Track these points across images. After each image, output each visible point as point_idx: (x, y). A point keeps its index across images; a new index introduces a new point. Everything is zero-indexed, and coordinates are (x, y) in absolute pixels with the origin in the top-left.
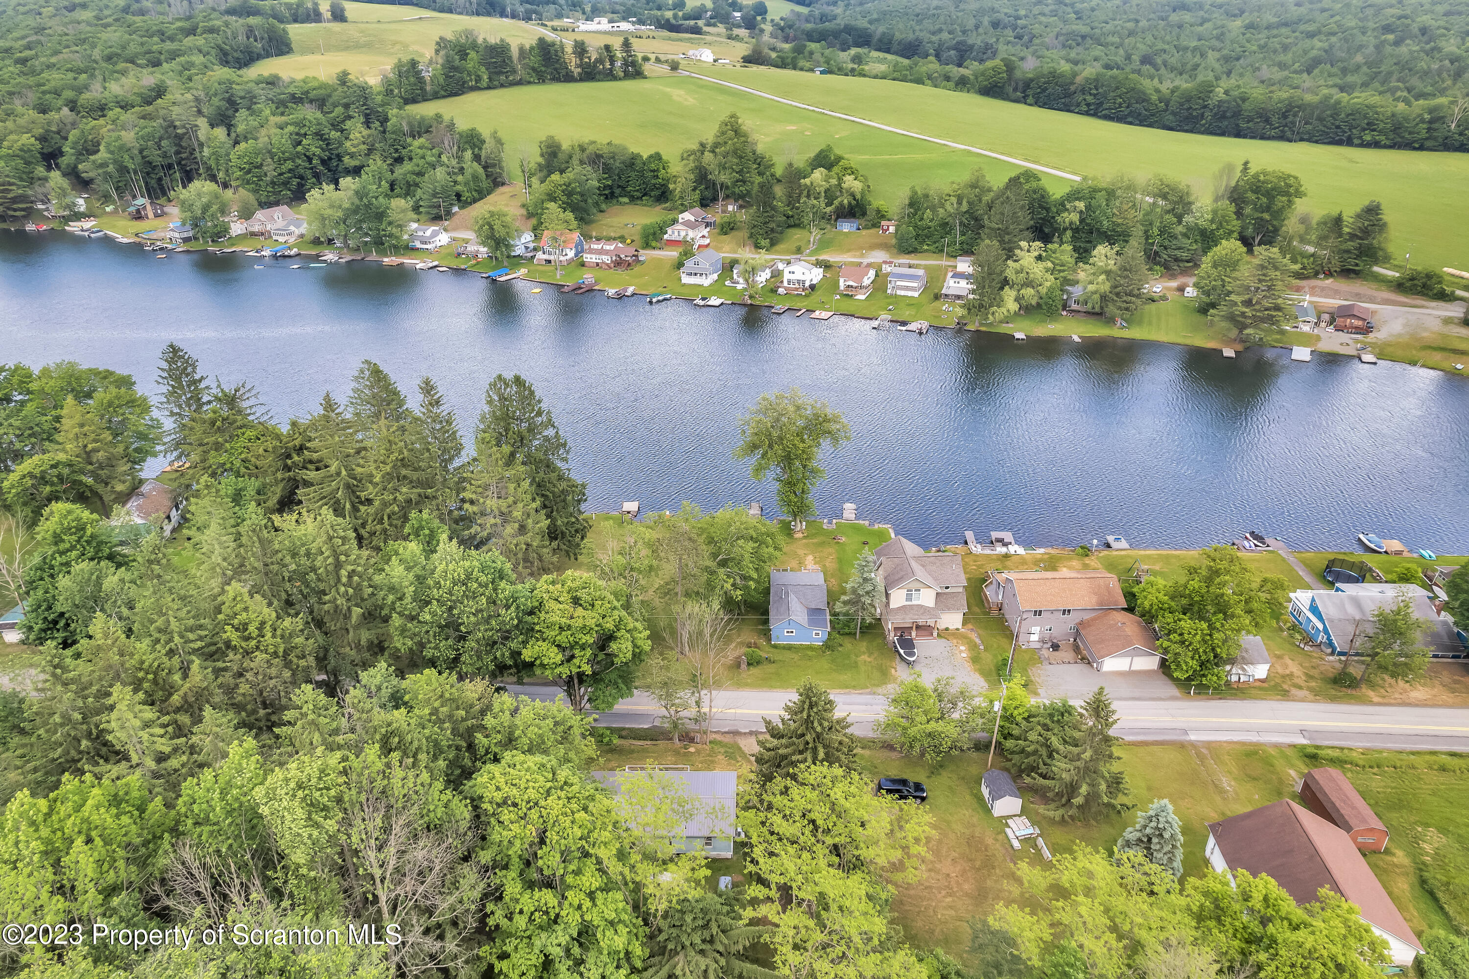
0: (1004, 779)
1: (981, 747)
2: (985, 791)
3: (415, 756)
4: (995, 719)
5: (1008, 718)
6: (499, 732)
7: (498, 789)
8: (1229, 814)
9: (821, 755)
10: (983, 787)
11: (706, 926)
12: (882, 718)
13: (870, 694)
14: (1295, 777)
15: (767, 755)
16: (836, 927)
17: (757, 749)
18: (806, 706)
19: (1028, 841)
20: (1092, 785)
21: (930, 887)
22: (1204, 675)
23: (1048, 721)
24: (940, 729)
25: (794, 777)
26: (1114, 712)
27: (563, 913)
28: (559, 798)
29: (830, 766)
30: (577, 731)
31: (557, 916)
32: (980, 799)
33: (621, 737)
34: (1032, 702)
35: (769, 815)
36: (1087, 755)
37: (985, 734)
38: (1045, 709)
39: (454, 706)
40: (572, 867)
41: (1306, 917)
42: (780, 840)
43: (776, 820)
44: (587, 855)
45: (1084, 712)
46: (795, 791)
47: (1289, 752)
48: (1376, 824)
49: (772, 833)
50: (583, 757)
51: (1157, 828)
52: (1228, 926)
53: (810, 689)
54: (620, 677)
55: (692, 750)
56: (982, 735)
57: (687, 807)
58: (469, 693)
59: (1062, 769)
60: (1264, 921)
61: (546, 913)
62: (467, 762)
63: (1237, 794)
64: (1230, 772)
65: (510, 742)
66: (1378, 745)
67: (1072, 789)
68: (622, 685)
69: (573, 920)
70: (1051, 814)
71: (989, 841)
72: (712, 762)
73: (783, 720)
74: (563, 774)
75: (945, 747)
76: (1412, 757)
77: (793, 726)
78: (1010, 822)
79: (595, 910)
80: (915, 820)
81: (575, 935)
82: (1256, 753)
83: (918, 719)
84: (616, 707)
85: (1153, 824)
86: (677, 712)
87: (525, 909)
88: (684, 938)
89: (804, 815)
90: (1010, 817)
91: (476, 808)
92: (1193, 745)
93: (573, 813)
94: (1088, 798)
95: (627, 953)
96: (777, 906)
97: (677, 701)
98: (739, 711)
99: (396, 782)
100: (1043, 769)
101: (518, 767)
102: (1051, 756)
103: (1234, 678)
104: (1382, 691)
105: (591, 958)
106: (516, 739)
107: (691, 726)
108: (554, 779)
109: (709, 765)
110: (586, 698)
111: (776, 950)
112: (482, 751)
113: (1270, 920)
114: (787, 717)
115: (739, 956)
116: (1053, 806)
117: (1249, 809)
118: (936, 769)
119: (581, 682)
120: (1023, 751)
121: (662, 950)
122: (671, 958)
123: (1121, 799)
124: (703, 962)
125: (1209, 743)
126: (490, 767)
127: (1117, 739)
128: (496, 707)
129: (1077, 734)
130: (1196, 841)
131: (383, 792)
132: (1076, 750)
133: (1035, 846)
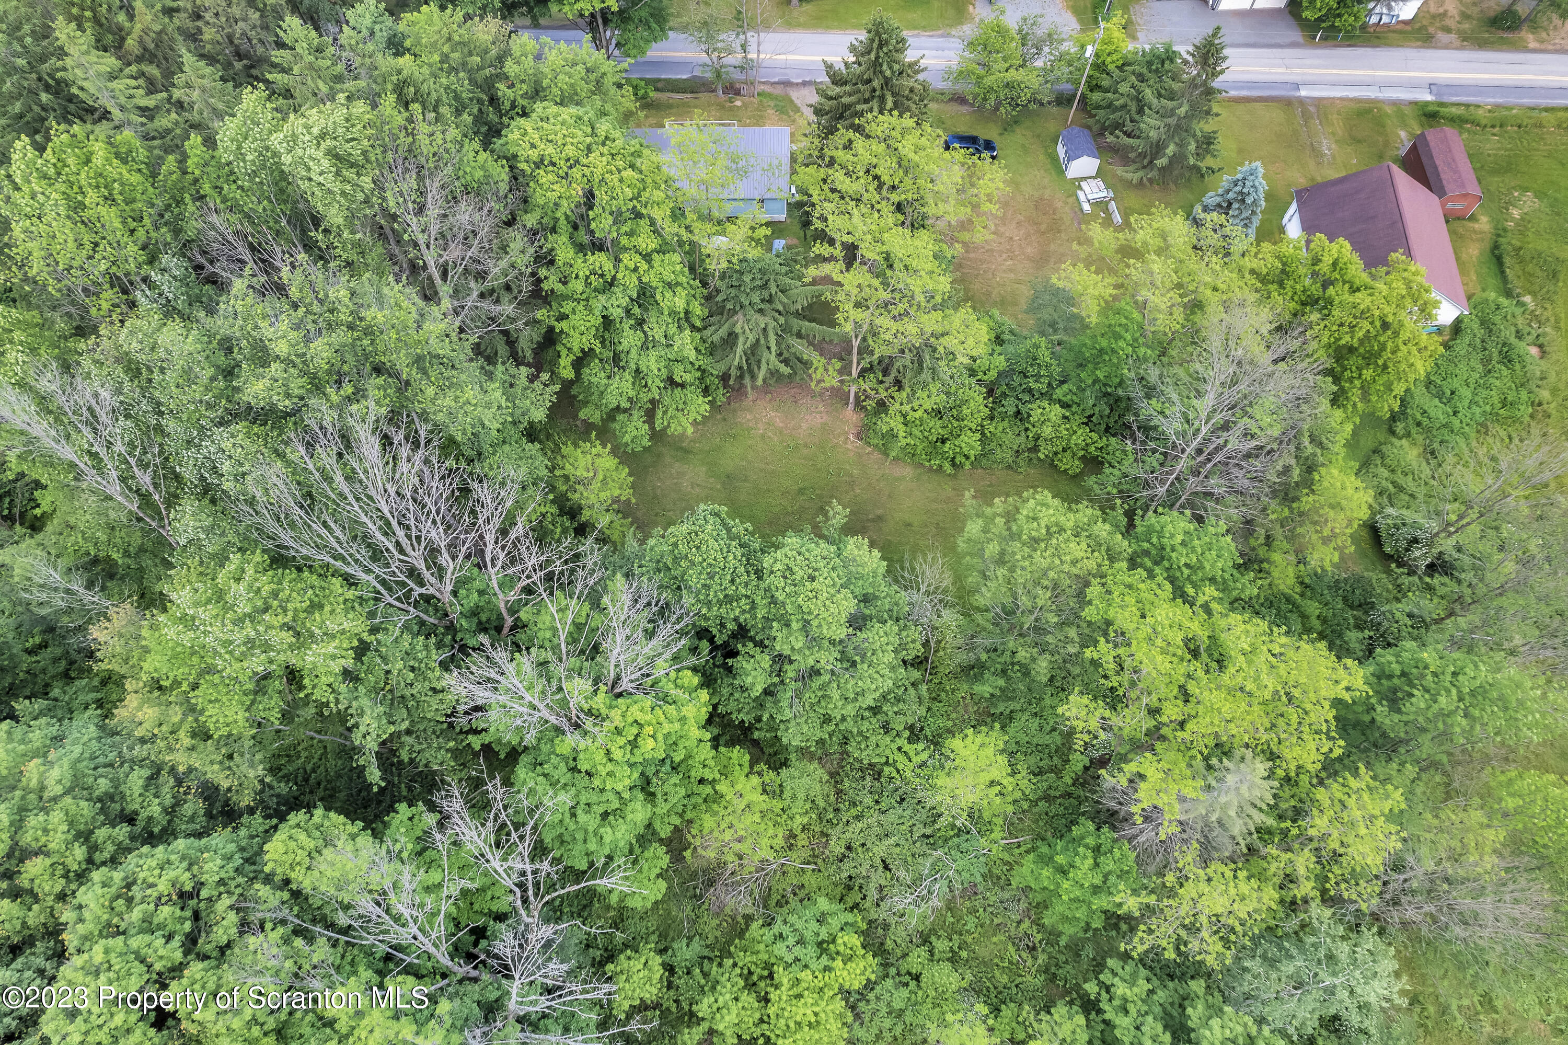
0: (1084, 137)
1: (1064, 100)
2: (1061, 150)
3: (435, 110)
4: (1085, 65)
5: (1099, 67)
6: (523, 81)
7: (533, 146)
8: (1319, 179)
9: (890, 104)
10: (1060, 146)
11: (765, 286)
12: (954, 64)
13: (942, 36)
14: (1403, 139)
15: (828, 105)
16: (901, 286)
17: (815, 99)
18: (875, 45)
19: (1100, 205)
20: (1181, 145)
21: (992, 251)
22: (1339, 15)
23: (1145, 71)
24: (1019, 78)
25: (858, 129)
26: (1224, 59)
27: (620, 276)
28: (602, 154)
29: (901, 116)
30: (609, 80)
31: (614, 278)
32: (1054, 159)
33: (657, 90)
34: (1129, 47)
35: (830, 172)
36: (1182, 111)
37: (1069, 86)
38: (1143, 55)
39: (466, 51)
40: (625, 228)
41: (1369, 280)
42: (843, 198)
43: (838, 176)
44: (639, 216)
45: (1190, 59)
46: (860, 143)
47: (1407, 110)
48: (1474, 189)
49: (833, 191)
50: (622, 110)
51: (1241, 193)
52: (1288, 289)
53: (881, 23)
54: (652, 15)
55: (738, 103)
56: (1067, 87)
57: (742, 164)
58: (480, 35)
59: (1151, 125)
60: (1326, 284)
61: (602, 276)
62: (492, 117)
63: (1334, 157)
64: (1333, 134)
65: (537, 93)
66: (1512, 100)
67: (1158, 148)
68: (654, 25)
69: (632, 281)
70: (1129, 176)
71: (1059, 204)
72: (761, 117)
73: (846, 63)
74: (603, 127)
75: (1023, 100)
76: (1544, 114)
77: (858, 70)
78: (1083, 184)
79: (652, 272)
80: (989, 176)
81: (635, 296)
82: (1368, 111)
83: (996, 66)
84: (649, 53)
85: (1238, 189)
86: (720, 58)
87: (581, 274)
88: (743, 298)
89: (868, 171)
90: (1084, 179)
91: (511, 168)
92: (1301, 101)
93: (619, 171)
94: (1174, 159)
95: (687, 312)
96: (841, 265)
97: (719, 45)
98: (791, 57)
99: (423, 140)
100: (1129, 127)
101: (552, 120)
102: (1140, 111)
103: (1374, 19)
104: (1544, 35)
105: (652, 317)
106: (544, 90)
107: (737, 76)
108: (594, 134)
109: (759, 121)
110: (614, 42)
111: (838, 308)
112: (507, 105)
113: (1332, 283)
114: (852, 59)
115: (797, 314)
116: (1131, 168)
117: (1344, 174)
118: (1009, 126)
119: (606, 21)
120: (1110, 105)
121: (721, 310)
122: (729, 317)
123: (1209, 162)
124: (762, 321)
125: (1320, 99)
126: (522, 121)
127: (1220, 92)
128: (516, 50)
129: (1176, 86)
130: (1277, 207)
131: (409, 151)
132: (1170, 104)
133: (1106, 210)
